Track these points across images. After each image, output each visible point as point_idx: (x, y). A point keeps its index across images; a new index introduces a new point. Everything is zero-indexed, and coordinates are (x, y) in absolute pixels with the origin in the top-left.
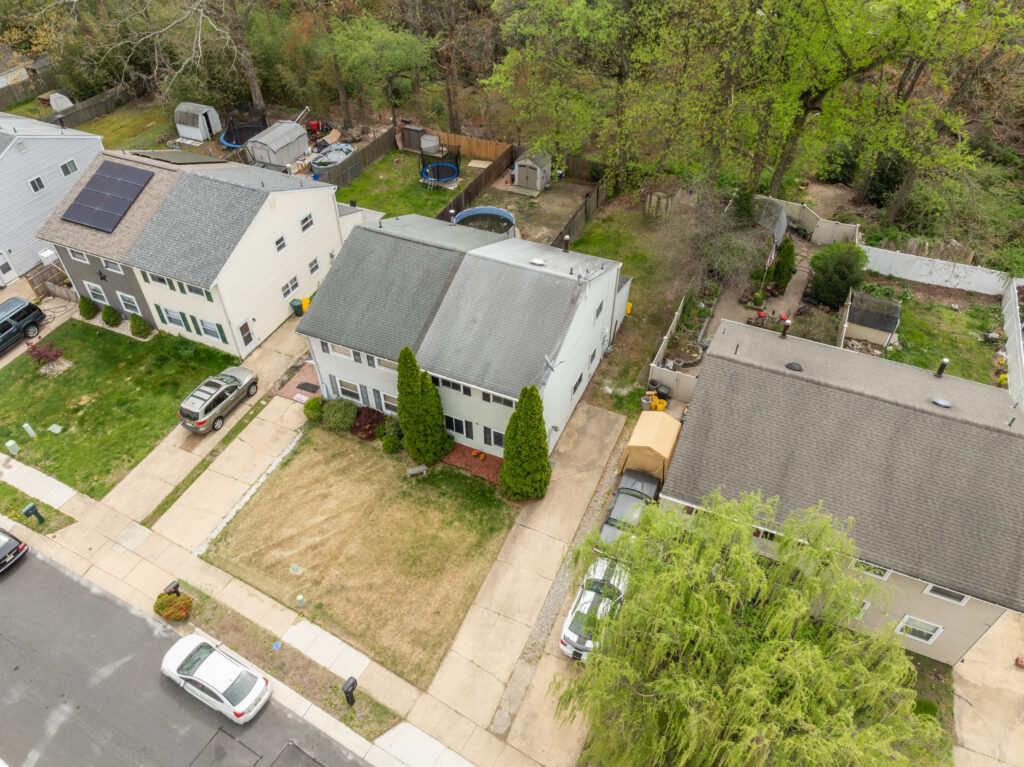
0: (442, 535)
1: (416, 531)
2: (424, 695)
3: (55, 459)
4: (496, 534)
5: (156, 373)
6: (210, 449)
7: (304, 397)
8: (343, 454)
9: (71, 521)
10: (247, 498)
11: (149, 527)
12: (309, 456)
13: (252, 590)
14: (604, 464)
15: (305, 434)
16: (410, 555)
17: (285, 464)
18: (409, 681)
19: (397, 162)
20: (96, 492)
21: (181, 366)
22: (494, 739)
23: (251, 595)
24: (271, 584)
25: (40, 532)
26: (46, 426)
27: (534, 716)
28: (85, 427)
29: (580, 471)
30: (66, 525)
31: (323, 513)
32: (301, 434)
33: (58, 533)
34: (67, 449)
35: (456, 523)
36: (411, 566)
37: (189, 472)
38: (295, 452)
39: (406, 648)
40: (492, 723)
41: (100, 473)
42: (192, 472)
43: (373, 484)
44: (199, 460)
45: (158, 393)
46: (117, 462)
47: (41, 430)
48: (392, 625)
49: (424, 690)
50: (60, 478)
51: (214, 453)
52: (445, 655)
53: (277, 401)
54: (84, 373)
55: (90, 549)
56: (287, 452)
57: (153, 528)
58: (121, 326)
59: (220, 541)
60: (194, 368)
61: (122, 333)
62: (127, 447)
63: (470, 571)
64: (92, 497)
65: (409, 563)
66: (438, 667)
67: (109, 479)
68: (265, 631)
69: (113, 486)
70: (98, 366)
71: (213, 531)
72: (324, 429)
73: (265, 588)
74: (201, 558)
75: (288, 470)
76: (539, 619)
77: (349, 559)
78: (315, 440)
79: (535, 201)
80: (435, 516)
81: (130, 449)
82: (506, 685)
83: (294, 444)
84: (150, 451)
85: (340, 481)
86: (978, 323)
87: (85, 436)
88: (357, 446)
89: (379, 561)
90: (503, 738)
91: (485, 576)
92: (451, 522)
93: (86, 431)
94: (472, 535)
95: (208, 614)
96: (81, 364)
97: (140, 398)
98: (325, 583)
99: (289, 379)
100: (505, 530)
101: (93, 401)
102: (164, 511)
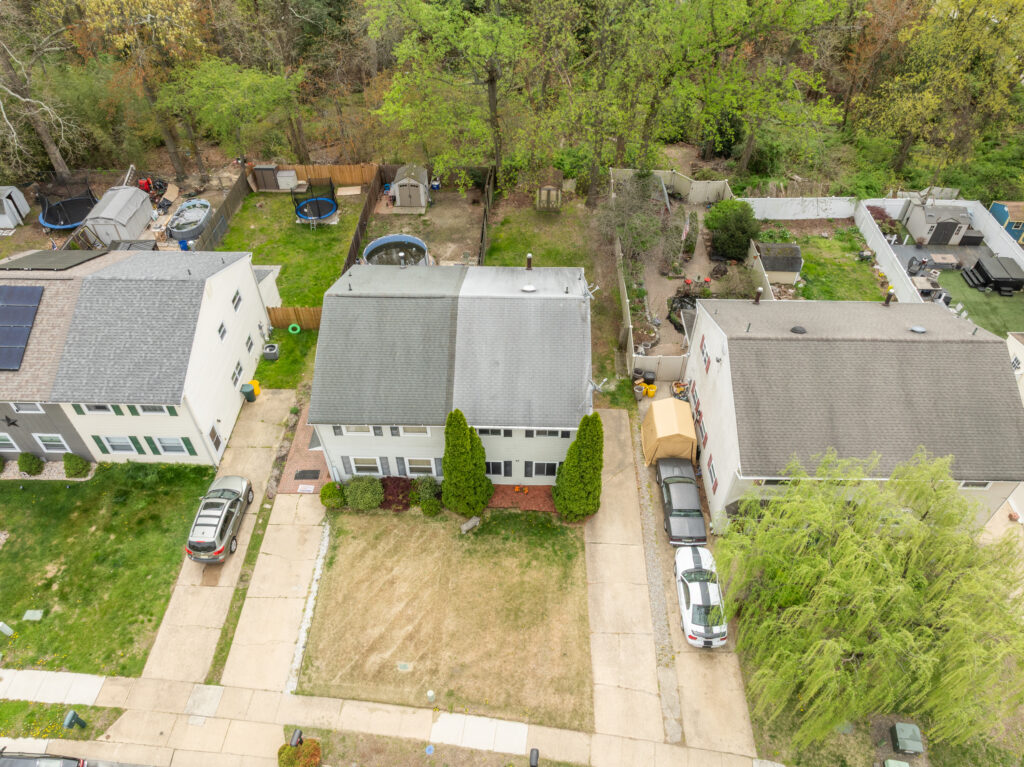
0: (526, 578)
1: (501, 584)
2: (594, 737)
3: (55, 651)
4: (574, 561)
5: (124, 513)
6: (237, 576)
7: (308, 487)
8: (385, 533)
9: (118, 712)
10: (309, 613)
11: (218, 683)
12: (351, 548)
13: (371, 705)
14: (632, 460)
15: (332, 525)
16: (510, 610)
17: (330, 563)
18: (575, 729)
19: (261, 206)
20: (131, 669)
21: (149, 496)
22: (676, 748)
23: (372, 710)
24: (388, 690)
25: (86, 738)
26: (18, 616)
27: (697, 713)
28: (71, 601)
29: (615, 474)
30: (115, 718)
31: (400, 599)
32: (328, 527)
33: (110, 731)
34: (62, 634)
35: (534, 563)
36: (516, 620)
37: (228, 608)
38: (334, 548)
39: (555, 700)
40: (666, 735)
41: (122, 645)
42: (231, 607)
43: (432, 553)
44: (231, 591)
45: (139, 534)
46: (135, 626)
47: (15, 623)
48: (530, 684)
49: (590, 731)
50: (74, 668)
51: (244, 578)
52: (592, 691)
53: (281, 501)
54: (31, 540)
55: (162, 733)
56: (324, 551)
57: (222, 682)
58: (45, 471)
59: (307, 668)
60: (166, 494)
61: (50, 478)
62: (137, 606)
63: (571, 605)
64: (128, 676)
65: (512, 617)
66: (592, 705)
67: (137, 648)
68: (409, 741)
69: (146, 654)
70: (44, 527)
71: (292, 662)
72: (350, 514)
73: (385, 698)
74: (297, 694)
75: (336, 569)
76: (654, 624)
77: (453, 635)
78: (347, 527)
79: (426, 218)
80: (510, 563)
81: (143, 607)
82: (659, 696)
83: (327, 539)
84: (168, 600)
85: (398, 561)
86: (848, 245)
87: (77, 611)
88: (395, 520)
89: (483, 626)
90: (682, 743)
91: (586, 603)
92: (529, 564)
93: (76, 605)
94: (555, 568)
95: (339, 748)
96: (21, 530)
97: (121, 547)
98: (443, 669)
99: (281, 473)
100: (580, 554)
101: (63, 568)
102: (224, 660)
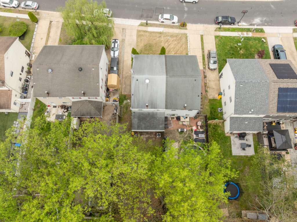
2: (137, 30)
3: (231, 39)
9: (215, 31)
10: (188, 46)
11: (201, 35)
13: (174, 33)
18: (140, 30)
22: (124, 28)
24: (171, 34)
25: (218, 27)
26: (242, 44)
27: (120, 33)
33: (215, 29)
39: (143, 34)
40: (126, 30)
41: (220, 40)
42: (203, 47)
48: (147, 36)
51: (203, 52)
53: (202, 68)
55: (207, 28)
59: (186, 37)
64: (217, 36)
66: (137, 33)
68: (167, 28)
69: (215, 39)
71: (189, 38)
74: (187, 34)
81: (220, 46)
82: (126, 35)
93: (233, 46)
101: (240, 52)
102: (201, 38)
